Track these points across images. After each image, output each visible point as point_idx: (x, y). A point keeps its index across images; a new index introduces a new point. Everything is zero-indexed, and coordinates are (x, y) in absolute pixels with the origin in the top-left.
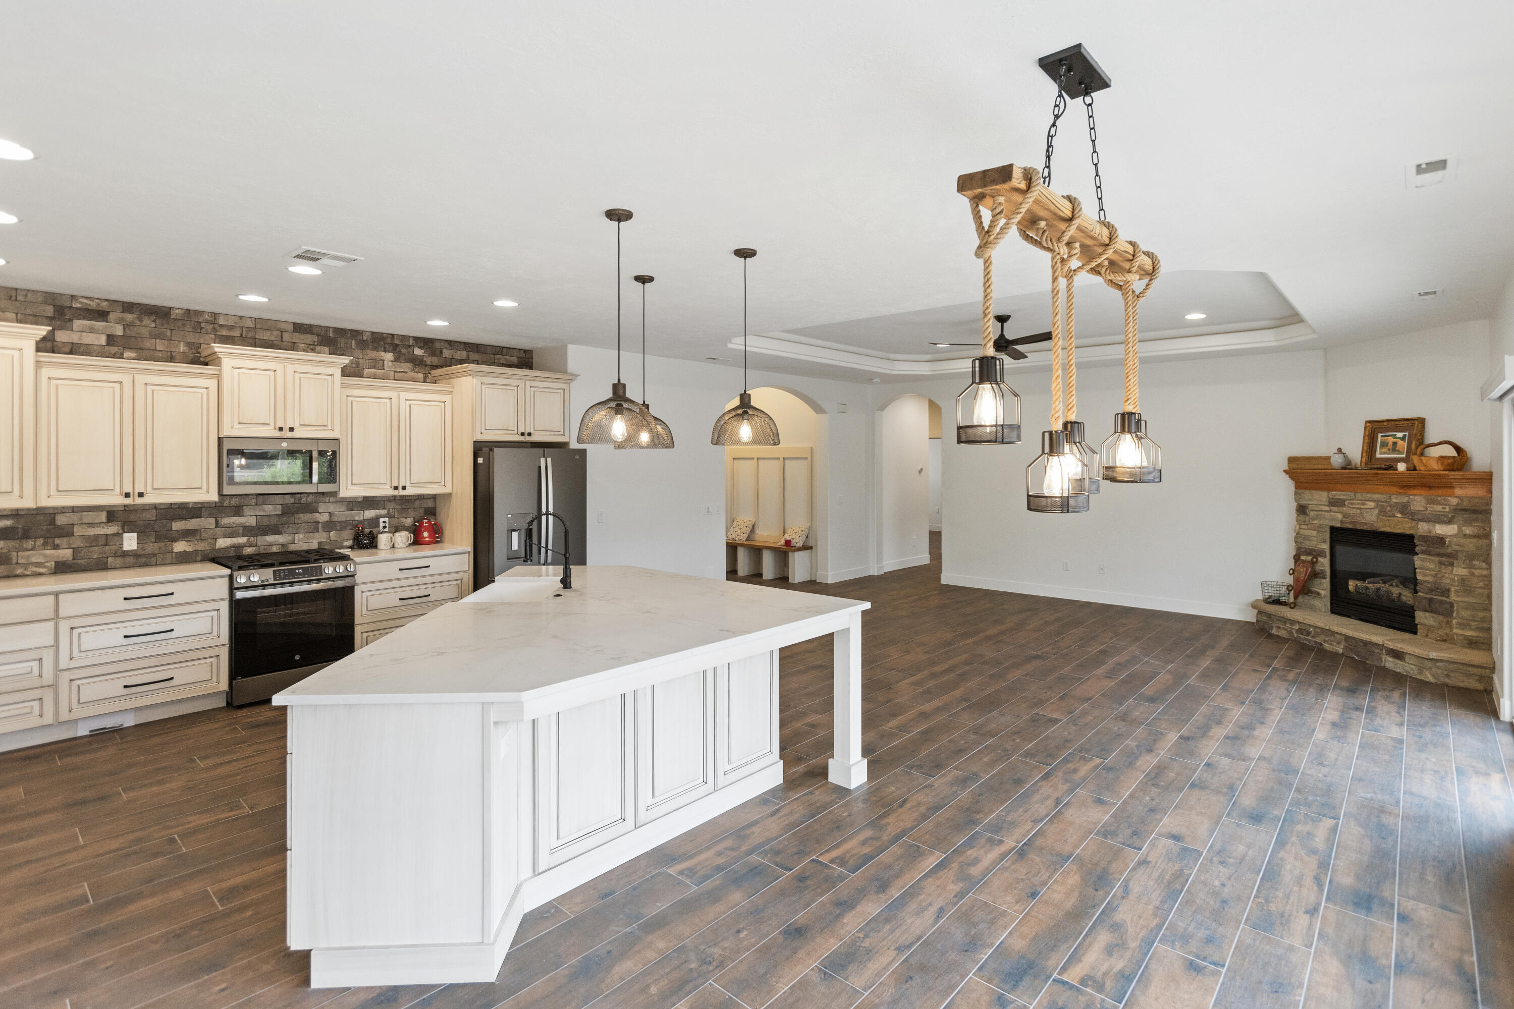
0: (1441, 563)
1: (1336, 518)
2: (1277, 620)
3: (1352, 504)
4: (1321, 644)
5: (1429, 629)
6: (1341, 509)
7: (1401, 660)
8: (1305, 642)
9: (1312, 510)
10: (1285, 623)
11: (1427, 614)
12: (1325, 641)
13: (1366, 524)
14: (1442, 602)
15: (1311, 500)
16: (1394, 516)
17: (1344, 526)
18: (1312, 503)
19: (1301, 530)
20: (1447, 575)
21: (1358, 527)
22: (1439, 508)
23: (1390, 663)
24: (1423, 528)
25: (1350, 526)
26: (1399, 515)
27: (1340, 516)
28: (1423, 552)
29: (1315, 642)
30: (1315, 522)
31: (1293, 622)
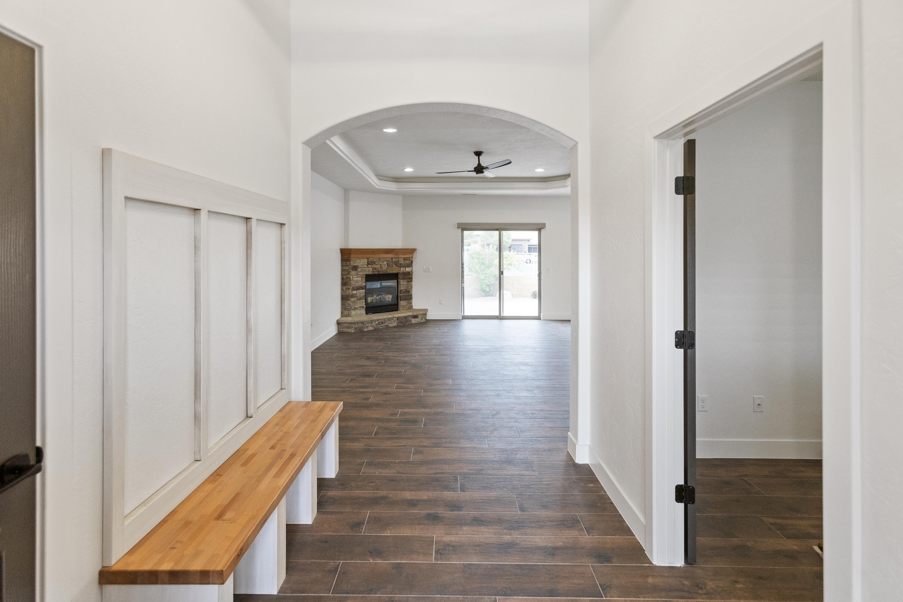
0: (408, 281)
1: (369, 271)
2: (367, 323)
3: (379, 263)
4: (387, 326)
5: (404, 306)
6: (373, 266)
7: (417, 318)
8: (381, 328)
9: (359, 268)
10: (372, 323)
11: (404, 301)
12: (389, 323)
13: (383, 271)
14: (408, 295)
15: (360, 263)
16: (393, 267)
17: (374, 273)
18: (360, 264)
19: (354, 279)
20: (410, 285)
21: (380, 273)
22: (408, 262)
23: (414, 321)
24: (402, 269)
25: (376, 273)
26: (395, 266)
27: (371, 269)
28: (403, 279)
29: (385, 326)
30: (360, 273)
31: (375, 321)
